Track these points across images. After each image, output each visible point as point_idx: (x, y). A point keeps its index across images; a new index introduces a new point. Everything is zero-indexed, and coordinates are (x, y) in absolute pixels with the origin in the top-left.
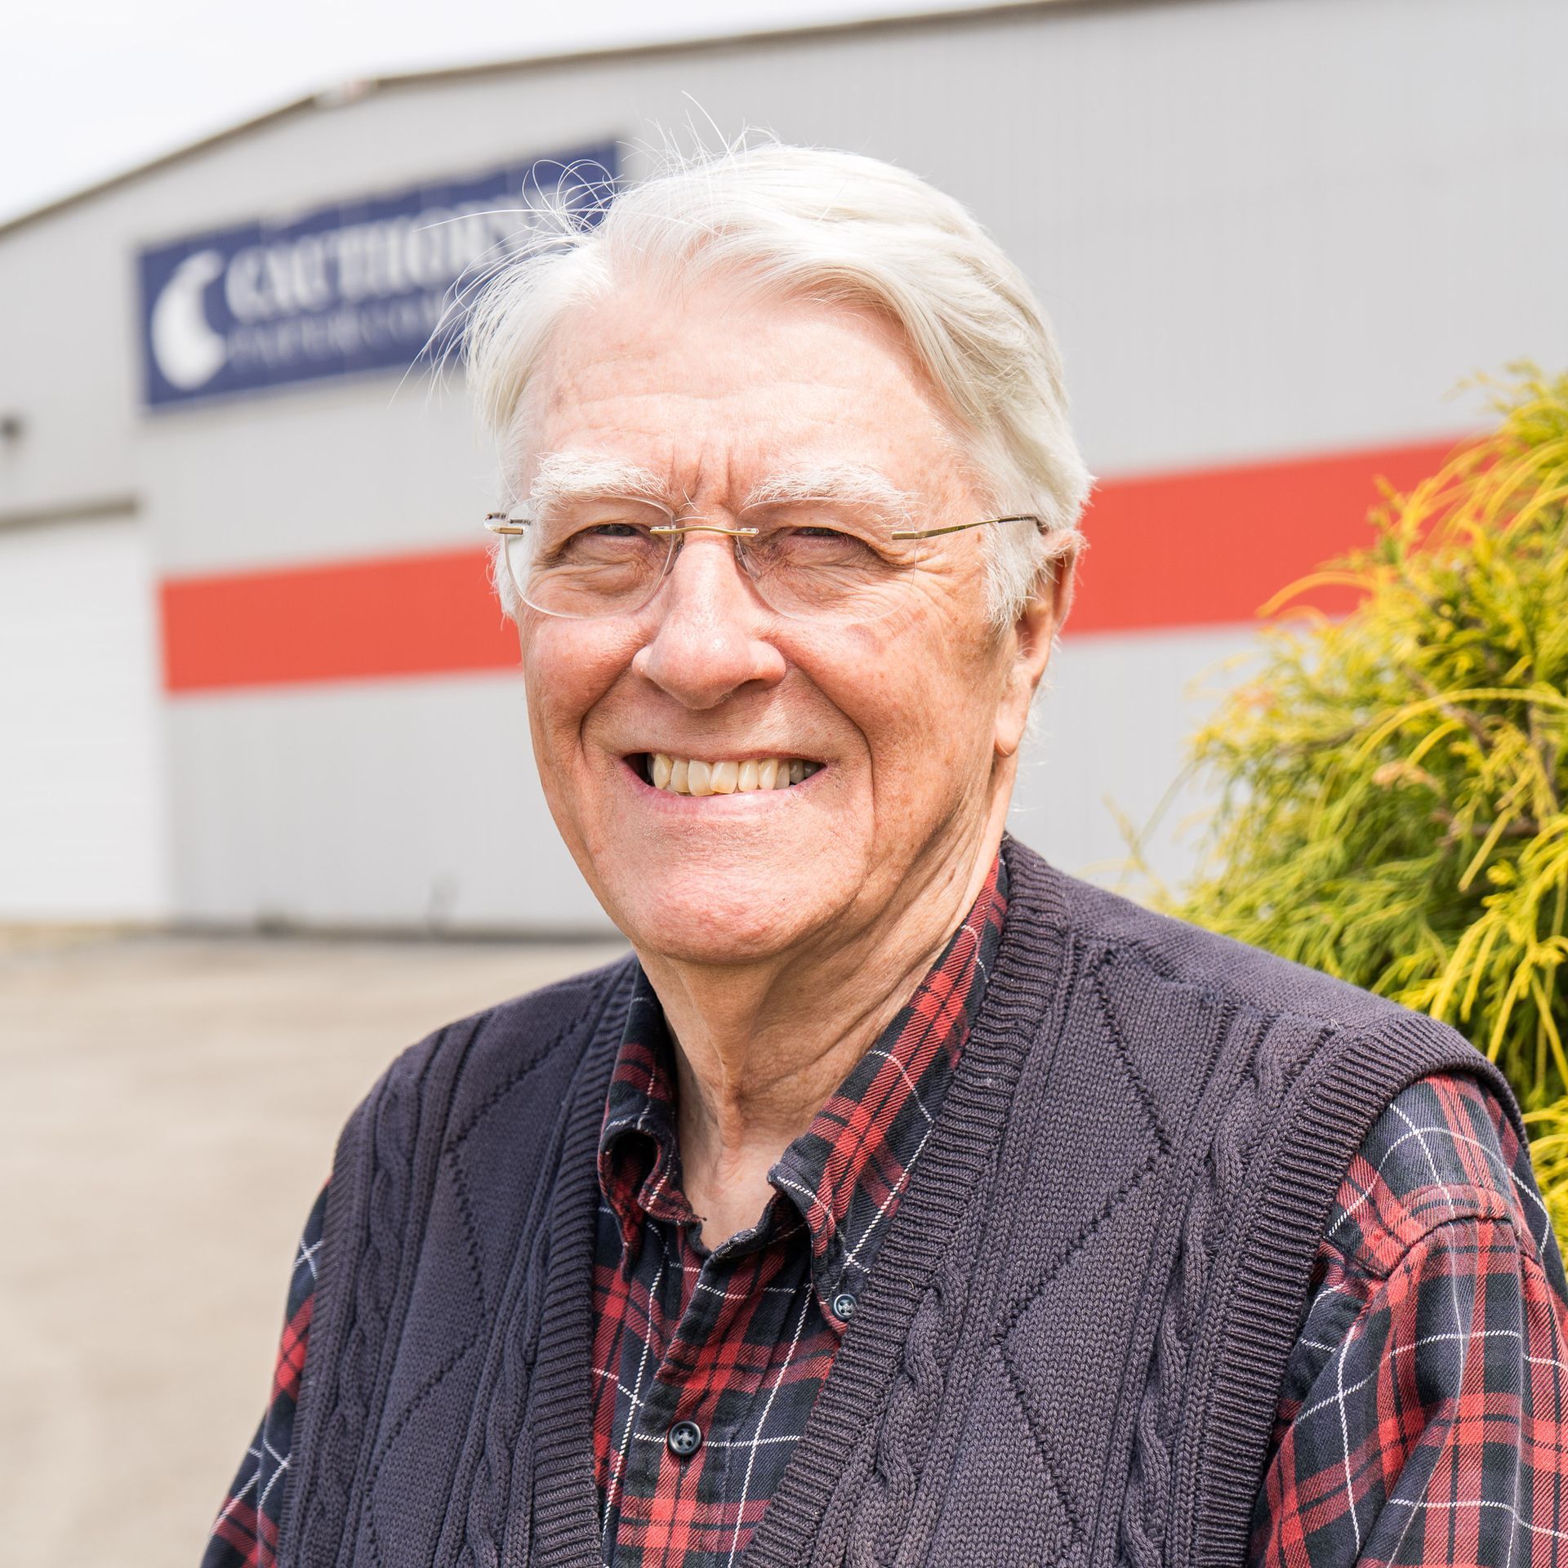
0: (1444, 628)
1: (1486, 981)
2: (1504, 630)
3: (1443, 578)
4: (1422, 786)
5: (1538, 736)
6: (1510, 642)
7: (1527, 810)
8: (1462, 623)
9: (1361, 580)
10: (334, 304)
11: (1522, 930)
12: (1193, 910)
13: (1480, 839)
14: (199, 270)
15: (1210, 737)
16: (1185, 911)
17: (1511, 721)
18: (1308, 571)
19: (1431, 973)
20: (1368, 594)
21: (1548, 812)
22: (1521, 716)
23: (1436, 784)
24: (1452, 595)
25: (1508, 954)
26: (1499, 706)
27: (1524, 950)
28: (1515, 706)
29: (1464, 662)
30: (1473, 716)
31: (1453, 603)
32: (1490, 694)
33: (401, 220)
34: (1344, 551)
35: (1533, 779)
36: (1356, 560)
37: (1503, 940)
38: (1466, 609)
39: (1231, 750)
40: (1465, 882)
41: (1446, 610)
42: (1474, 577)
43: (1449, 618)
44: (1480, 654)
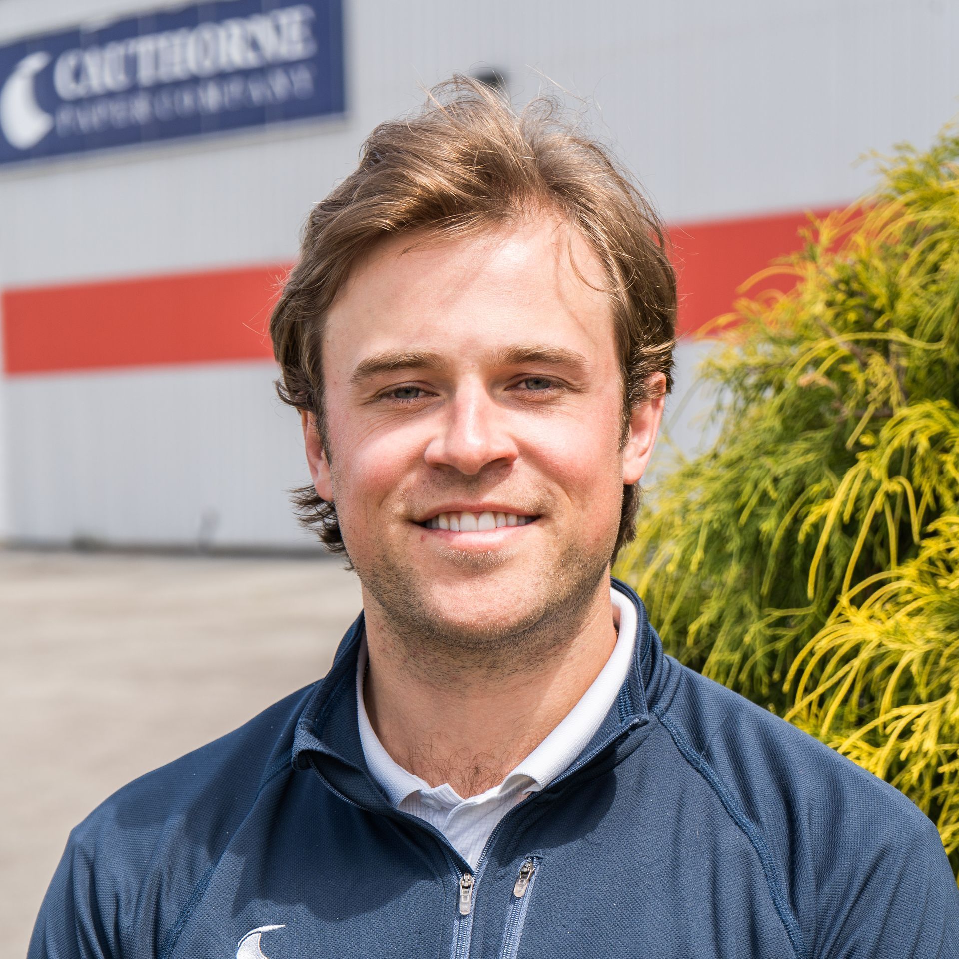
0: (840, 297)
1: (858, 499)
2: (874, 298)
3: (841, 269)
4: (826, 388)
5: (893, 361)
6: (877, 305)
7: (886, 403)
8: (851, 294)
9: (798, 271)
10: (133, 90)
11: (879, 471)
12: (699, 464)
13: (858, 418)
14: (34, 63)
15: (710, 364)
16: (694, 465)
17: (879, 351)
18: (765, 266)
19: (828, 495)
20: (802, 279)
21: (899, 404)
22: (884, 348)
23: (834, 386)
24: (846, 278)
25: (871, 485)
26: (872, 343)
27: (879, 483)
28: (881, 343)
29: (852, 316)
30: (858, 350)
31: (847, 282)
32: (865, 336)
33: (183, 32)
34: (788, 252)
35: (890, 384)
36: (794, 258)
37: (868, 477)
38: (855, 286)
39: (721, 371)
40: (850, 443)
41: (842, 287)
42: (859, 268)
43: (844, 291)
44: (862, 311)
